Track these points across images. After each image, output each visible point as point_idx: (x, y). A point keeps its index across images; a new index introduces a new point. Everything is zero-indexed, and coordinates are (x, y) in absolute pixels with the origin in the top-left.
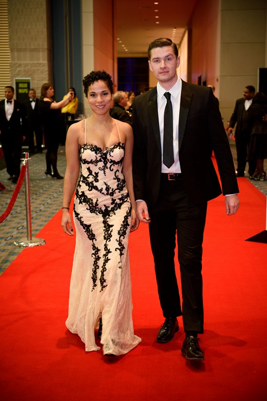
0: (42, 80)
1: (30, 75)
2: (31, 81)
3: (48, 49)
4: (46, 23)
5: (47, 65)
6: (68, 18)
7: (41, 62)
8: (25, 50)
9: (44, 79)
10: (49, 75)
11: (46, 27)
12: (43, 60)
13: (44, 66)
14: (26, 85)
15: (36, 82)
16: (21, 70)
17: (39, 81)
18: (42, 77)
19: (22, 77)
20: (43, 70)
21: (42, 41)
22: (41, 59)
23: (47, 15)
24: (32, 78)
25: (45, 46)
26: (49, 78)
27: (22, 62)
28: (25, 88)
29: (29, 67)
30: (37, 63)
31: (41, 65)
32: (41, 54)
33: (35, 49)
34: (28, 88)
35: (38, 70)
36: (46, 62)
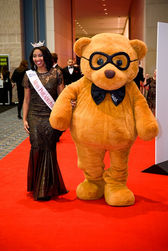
0: (18, 56)
1: (9, 52)
2: (9, 57)
3: (21, 34)
4: (19, 15)
5: (20, 45)
6: (35, 11)
7: (17, 43)
8: (5, 35)
9: (19, 55)
10: (22, 52)
11: (20, 18)
12: (18, 42)
13: (18, 46)
14: (5, 60)
15: (13, 57)
16: (2, 49)
17: (15, 56)
18: (17, 54)
19: (3, 54)
20: (18, 49)
21: (17, 28)
22: (17, 41)
23: (20, 10)
24: (10, 54)
25: (20, 31)
26: (22, 54)
27: (3, 43)
28: (5, 62)
29: (8, 47)
30: (14, 44)
31: (17, 45)
32: (16, 37)
33: (12, 34)
34: (7, 61)
35: (14, 48)
36: (20, 43)
